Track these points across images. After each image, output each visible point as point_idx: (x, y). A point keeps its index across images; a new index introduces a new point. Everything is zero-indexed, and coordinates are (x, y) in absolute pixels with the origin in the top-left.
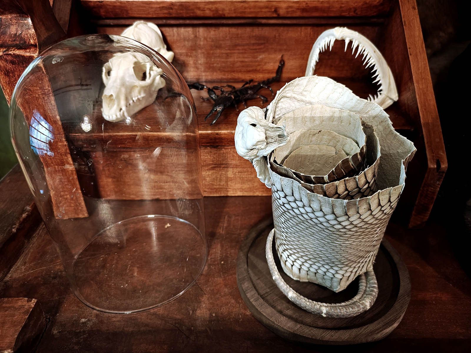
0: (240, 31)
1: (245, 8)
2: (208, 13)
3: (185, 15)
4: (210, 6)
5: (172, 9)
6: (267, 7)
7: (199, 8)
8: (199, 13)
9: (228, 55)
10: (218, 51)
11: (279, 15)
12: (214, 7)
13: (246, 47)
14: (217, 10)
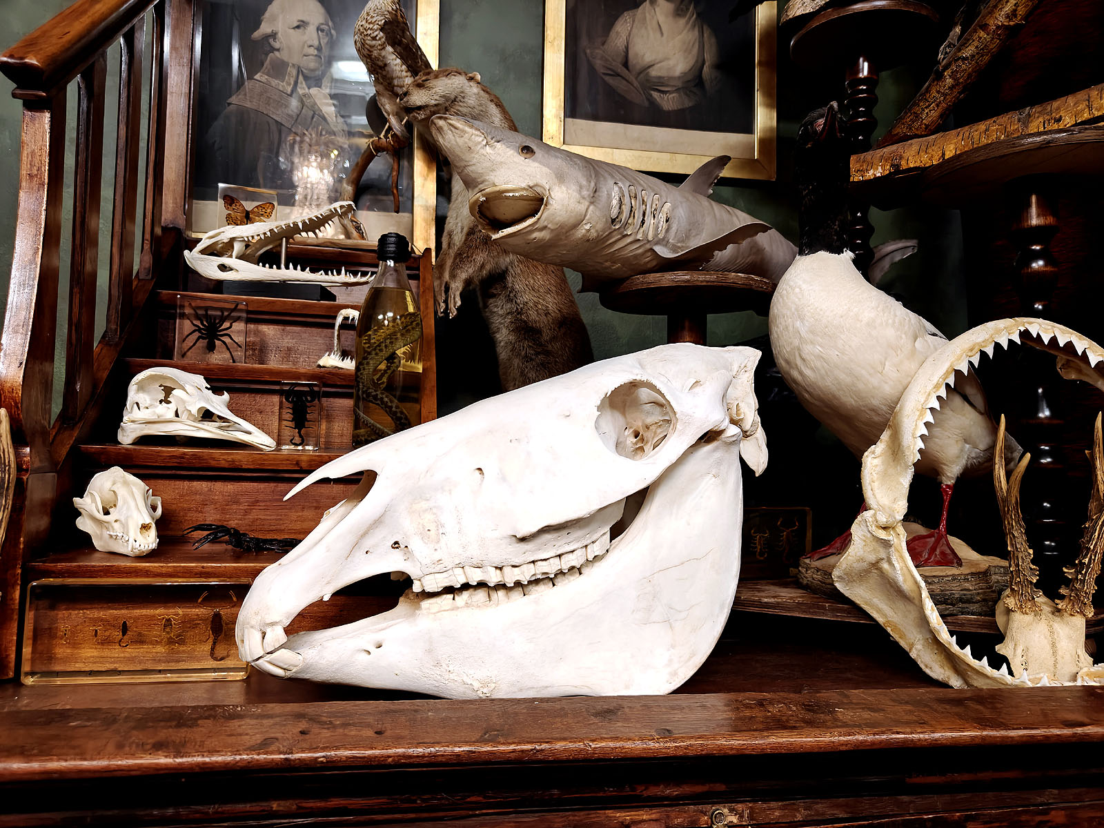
0: (262, 486)
1: (264, 460)
2: (224, 464)
3: (197, 465)
4: (226, 457)
5: (183, 458)
6: (288, 460)
7: (214, 459)
8: (213, 463)
9: (246, 512)
10: (235, 507)
11: (301, 467)
12: (230, 458)
13: (268, 503)
14: (233, 461)
